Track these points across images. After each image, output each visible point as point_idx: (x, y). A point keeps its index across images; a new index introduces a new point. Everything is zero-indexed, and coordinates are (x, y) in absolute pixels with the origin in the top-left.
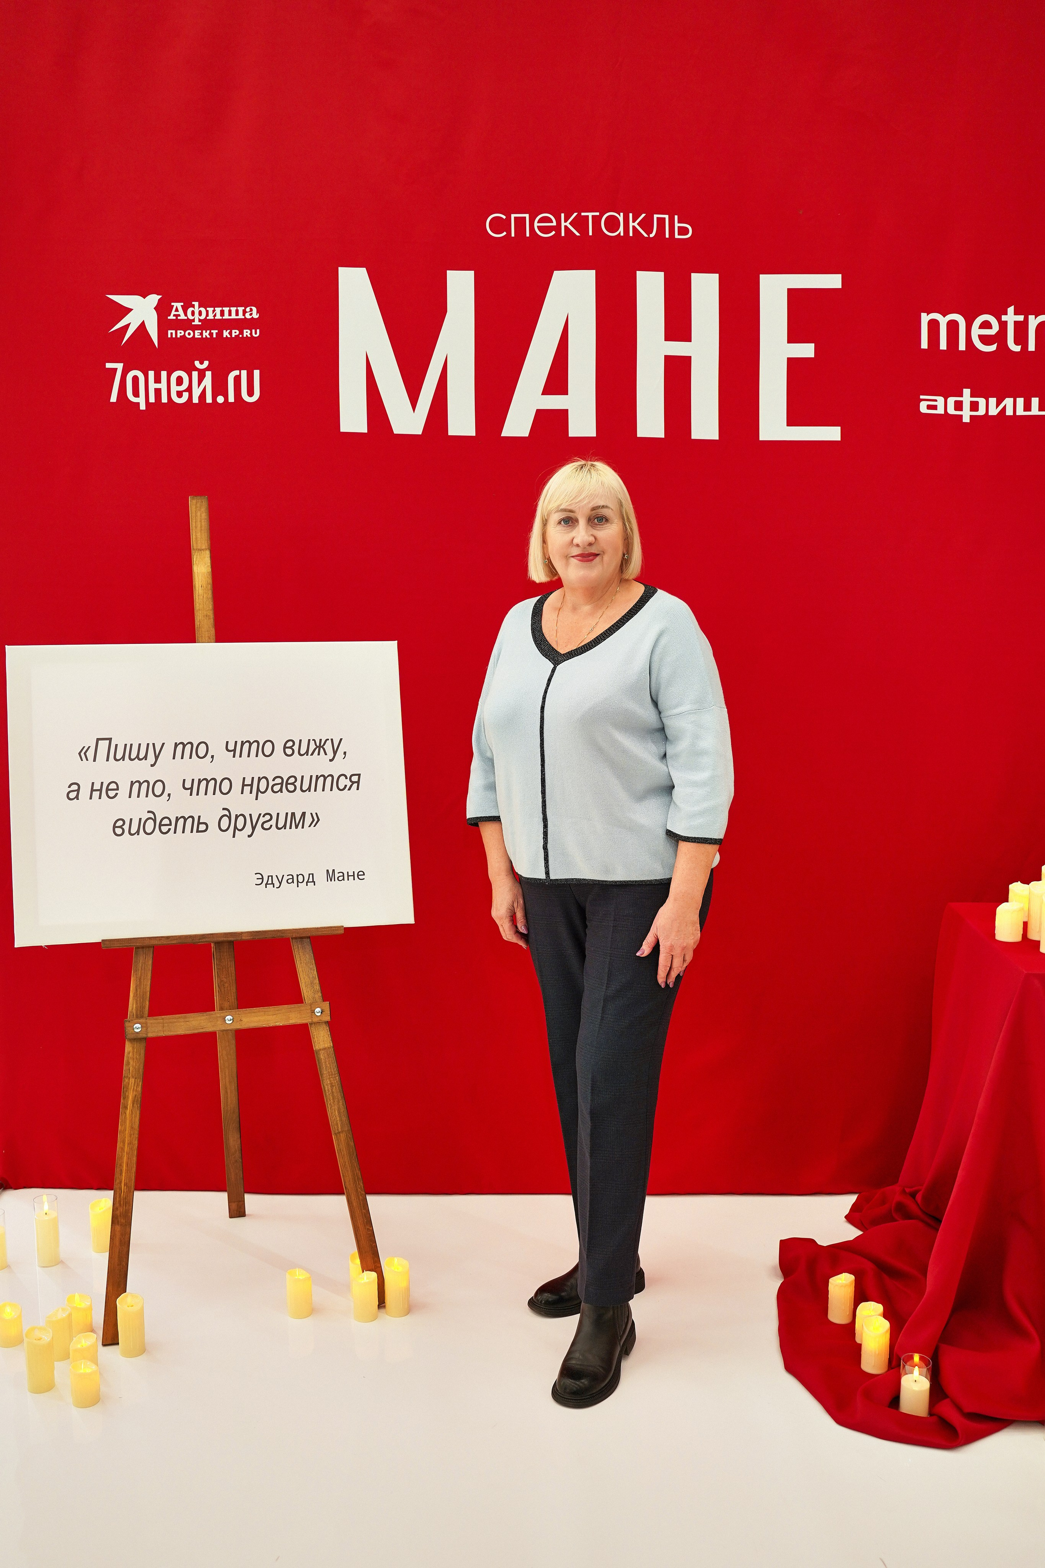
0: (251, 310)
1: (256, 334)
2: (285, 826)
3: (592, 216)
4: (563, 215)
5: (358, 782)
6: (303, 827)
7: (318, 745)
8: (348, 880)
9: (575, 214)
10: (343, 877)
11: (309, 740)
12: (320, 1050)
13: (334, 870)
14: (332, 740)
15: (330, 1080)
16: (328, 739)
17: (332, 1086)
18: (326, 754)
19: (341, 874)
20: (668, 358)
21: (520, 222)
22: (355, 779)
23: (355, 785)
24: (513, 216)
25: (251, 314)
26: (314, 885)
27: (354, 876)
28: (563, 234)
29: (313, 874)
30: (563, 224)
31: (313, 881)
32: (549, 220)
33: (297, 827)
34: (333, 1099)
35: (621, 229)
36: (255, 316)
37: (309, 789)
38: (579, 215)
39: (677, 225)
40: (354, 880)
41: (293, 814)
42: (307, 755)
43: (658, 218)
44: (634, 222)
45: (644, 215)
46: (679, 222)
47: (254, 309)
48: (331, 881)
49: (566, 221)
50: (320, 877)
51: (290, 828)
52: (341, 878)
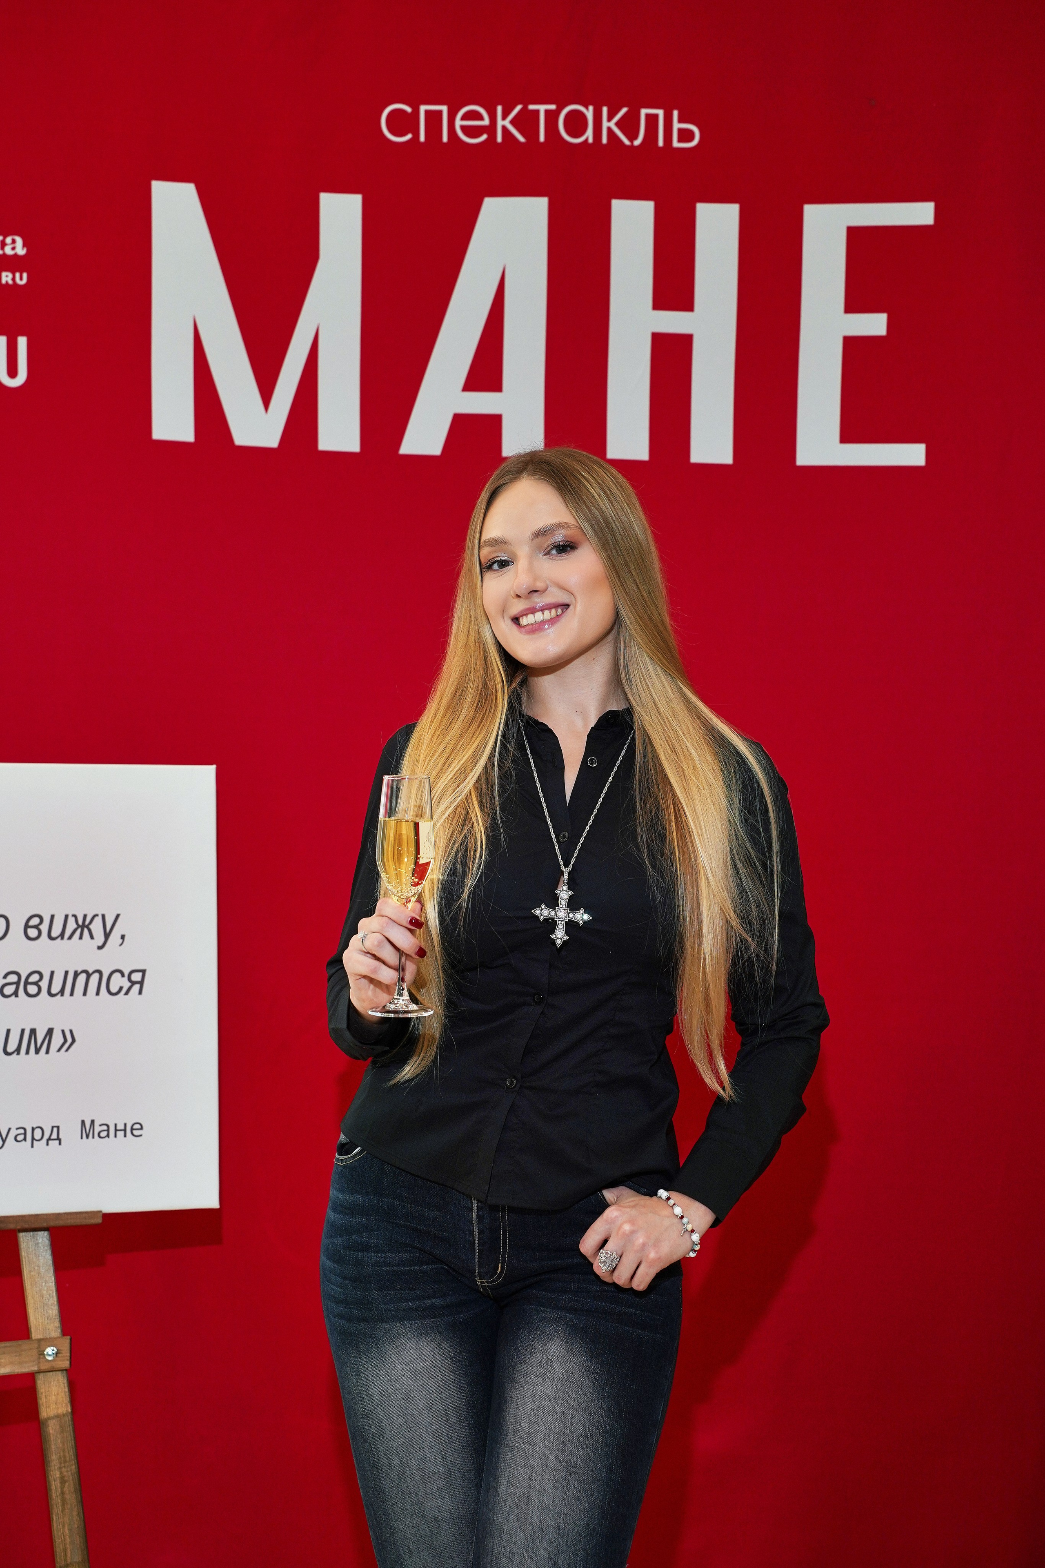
0: (14, 241)
1: (22, 280)
2: (18, 1051)
3: (547, 112)
4: (499, 109)
5: (141, 983)
6: (47, 1052)
7: (80, 923)
8: (115, 1136)
9: (519, 108)
10: (108, 1131)
11: (67, 917)
12: (49, 1418)
13: (93, 1122)
14: (103, 916)
15: (61, 1473)
16: (97, 915)
17: (63, 1481)
18: (92, 937)
19: (105, 1128)
20: (657, 338)
21: (434, 118)
22: (136, 977)
23: (137, 987)
24: (423, 108)
25: (13, 249)
26: (60, 1144)
27: (125, 1130)
28: (499, 139)
29: (58, 1127)
30: (500, 123)
31: (59, 1139)
32: (477, 116)
33: (37, 1051)
34: (63, 1505)
35: (589, 134)
36: (21, 251)
37: (62, 992)
38: (524, 110)
39: (676, 125)
40: (125, 1136)
41: (33, 1032)
42: (62, 939)
43: (648, 116)
44: (609, 120)
45: (624, 110)
46: (680, 121)
47: (19, 241)
48: (87, 1137)
49: (504, 118)
50: (71, 1132)
51: (27, 1053)
52: (103, 1134)
